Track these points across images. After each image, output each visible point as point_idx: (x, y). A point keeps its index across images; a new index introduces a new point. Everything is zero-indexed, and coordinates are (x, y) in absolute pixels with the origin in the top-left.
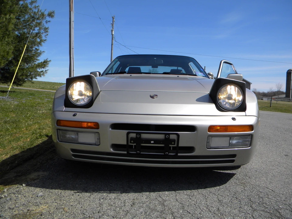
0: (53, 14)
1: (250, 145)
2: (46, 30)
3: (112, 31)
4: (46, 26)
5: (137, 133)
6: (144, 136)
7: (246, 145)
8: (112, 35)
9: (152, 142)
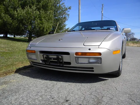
0: (70, 8)
1: (101, 63)
2: (68, 15)
3: (102, 11)
4: (68, 13)
5: (47, 55)
6: (50, 56)
7: (99, 63)
8: (102, 13)
9: (52, 59)
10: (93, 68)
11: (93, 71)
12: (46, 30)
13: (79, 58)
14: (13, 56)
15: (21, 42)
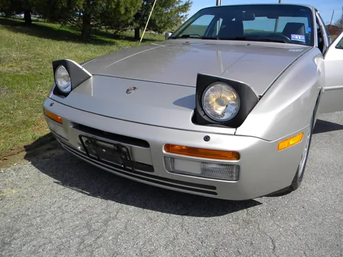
1: (237, 178)
5: (89, 138)
7: (231, 178)
9: (104, 150)
10: (215, 188)
11: (215, 194)
12: (126, 9)
13: (176, 160)
14: (38, 88)
15: (63, 42)
